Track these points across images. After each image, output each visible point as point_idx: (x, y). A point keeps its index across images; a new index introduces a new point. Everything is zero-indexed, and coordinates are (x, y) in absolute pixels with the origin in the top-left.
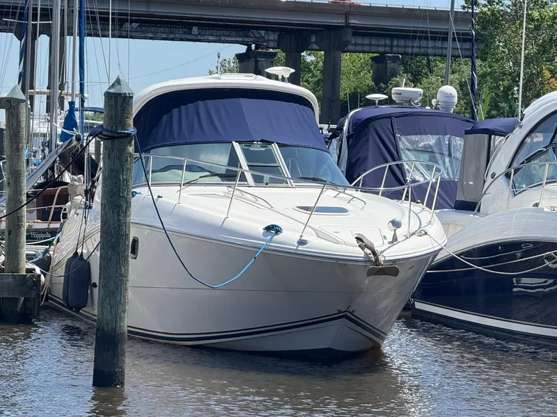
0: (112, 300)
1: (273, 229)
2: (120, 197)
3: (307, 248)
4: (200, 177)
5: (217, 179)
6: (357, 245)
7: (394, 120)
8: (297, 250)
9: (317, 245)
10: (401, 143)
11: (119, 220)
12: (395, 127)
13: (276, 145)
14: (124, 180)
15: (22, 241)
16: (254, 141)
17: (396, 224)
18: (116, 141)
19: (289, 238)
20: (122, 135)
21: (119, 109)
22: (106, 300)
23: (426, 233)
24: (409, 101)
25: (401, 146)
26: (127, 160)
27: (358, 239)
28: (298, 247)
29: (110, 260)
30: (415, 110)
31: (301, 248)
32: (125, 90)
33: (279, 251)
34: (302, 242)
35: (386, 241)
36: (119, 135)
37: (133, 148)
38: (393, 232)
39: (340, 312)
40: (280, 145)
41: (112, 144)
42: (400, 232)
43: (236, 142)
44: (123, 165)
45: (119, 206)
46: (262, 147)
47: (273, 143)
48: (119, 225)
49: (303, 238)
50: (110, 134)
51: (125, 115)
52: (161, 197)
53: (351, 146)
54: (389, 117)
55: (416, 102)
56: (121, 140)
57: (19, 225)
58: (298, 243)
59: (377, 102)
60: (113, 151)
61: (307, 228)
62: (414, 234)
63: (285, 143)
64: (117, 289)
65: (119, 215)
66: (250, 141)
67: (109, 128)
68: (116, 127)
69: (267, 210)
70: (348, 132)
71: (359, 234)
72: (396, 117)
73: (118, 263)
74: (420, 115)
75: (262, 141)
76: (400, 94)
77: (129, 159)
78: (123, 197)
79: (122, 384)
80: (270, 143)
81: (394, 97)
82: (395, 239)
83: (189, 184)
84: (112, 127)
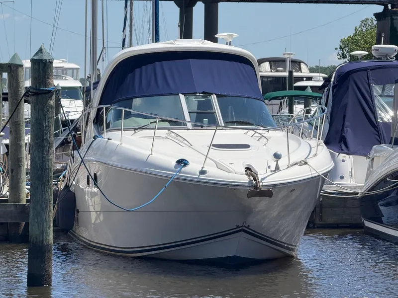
0: (39, 220)
1: (182, 163)
2: (43, 139)
3: (206, 176)
4: (151, 123)
5: (167, 124)
6: (245, 173)
7: (370, 72)
8: (198, 178)
9: (214, 174)
10: (374, 91)
11: (43, 157)
12: (371, 78)
13: (215, 96)
14: (46, 126)
15: (22, 177)
16: (197, 93)
17: (277, 156)
18: (40, 96)
19: (193, 169)
20: (44, 92)
21: (42, 72)
22: (34, 219)
23: (306, 163)
24: (386, 56)
25: (375, 94)
26: (48, 111)
27: (248, 169)
28: (199, 176)
29: (37, 188)
30: (391, 63)
31: (202, 177)
32: (46, 57)
33: (186, 180)
34: (203, 172)
35: (268, 170)
36: (41, 92)
37: (54, 101)
38: (276, 163)
39: (238, 227)
40: (218, 96)
41: (37, 99)
42: (282, 163)
43: (182, 94)
44: (46, 115)
45: (44, 146)
46: (203, 97)
47: (212, 94)
48: (43, 161)
49: (204, 169)
50: (35, 91)
51: (46, 76)
52: (111, 139)
53: (335, 95)
54: (365, 70)
55: (392, 56)
56: (44, 95)
57: (19, 165)
58: (199, 173)
59: (359, 57)
60: (37, 104)
61: (208, 159)
62: (296, 164)
63: (222, 94)
64: (43, 210)
65: (43, 154)
66: (194, 93)
67: (34, 87)
68: (40, 85)
69: (188, 148)
70: (334, 83)
71: (249, 165)
72: (371, 70)
73: (43, 190)
74: (392, 68)
75: (203, 93)
76: (378, 50)
77: (50, 110)
78: (46, 139)
79: (50, 284)
80: (210, 94)
81: (373, 53)
82: (277, 168)
83: (141, 128)
84: (36, 86)
